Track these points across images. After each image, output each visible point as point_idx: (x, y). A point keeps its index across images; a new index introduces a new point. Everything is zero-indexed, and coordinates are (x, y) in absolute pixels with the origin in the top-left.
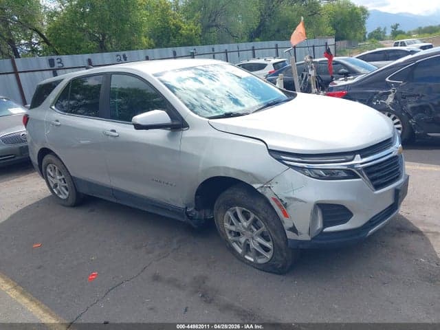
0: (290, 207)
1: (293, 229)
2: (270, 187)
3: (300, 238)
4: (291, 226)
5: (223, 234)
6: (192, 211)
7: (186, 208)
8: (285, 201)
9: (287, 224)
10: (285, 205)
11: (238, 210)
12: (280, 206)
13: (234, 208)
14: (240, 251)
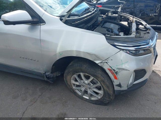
0: (119, 74)
1: (119, 85)
2: (107, 63)
3: (122, 89)
4: (118, 83)
5: (70, 86)
6: (49, 74)
7: (45, 73)
8: (116, 70)
9: (116, 82)
10: (116, 73)
11: (82, 74)
12: (113, 73)
13: (79, 73)
14: (80, 94)
